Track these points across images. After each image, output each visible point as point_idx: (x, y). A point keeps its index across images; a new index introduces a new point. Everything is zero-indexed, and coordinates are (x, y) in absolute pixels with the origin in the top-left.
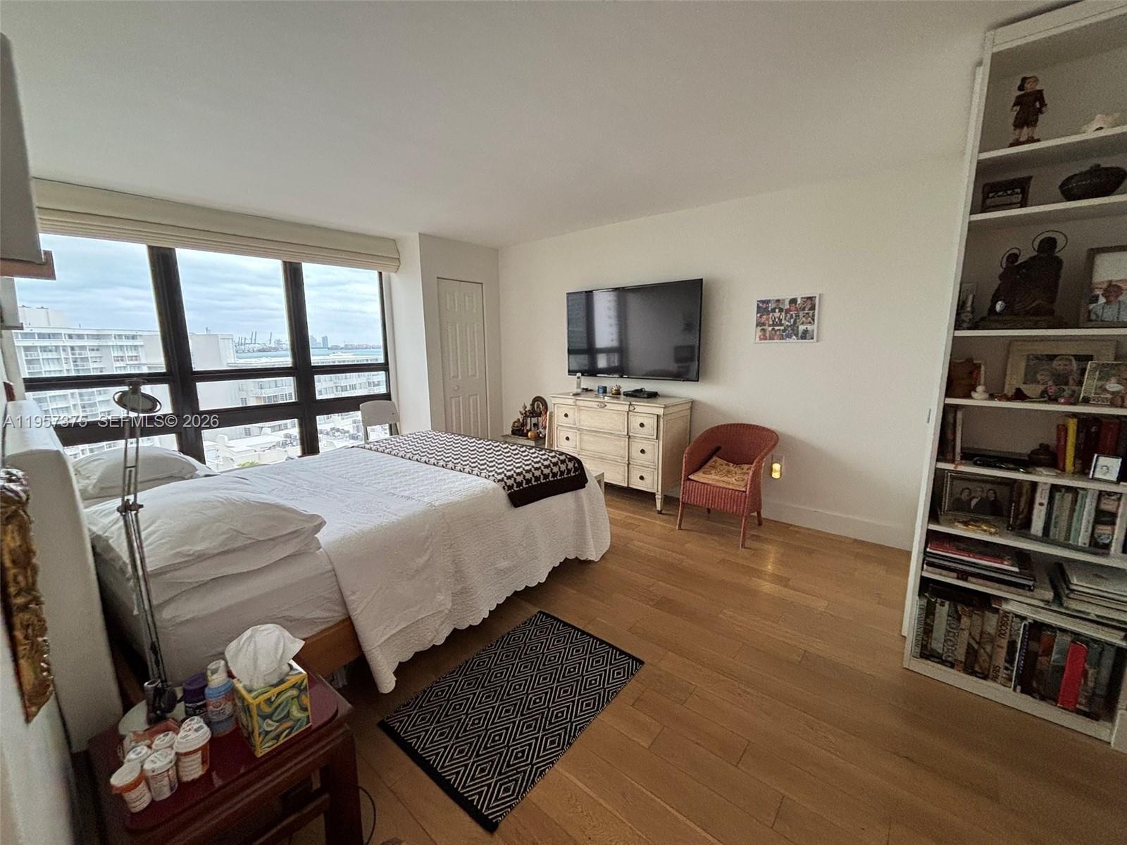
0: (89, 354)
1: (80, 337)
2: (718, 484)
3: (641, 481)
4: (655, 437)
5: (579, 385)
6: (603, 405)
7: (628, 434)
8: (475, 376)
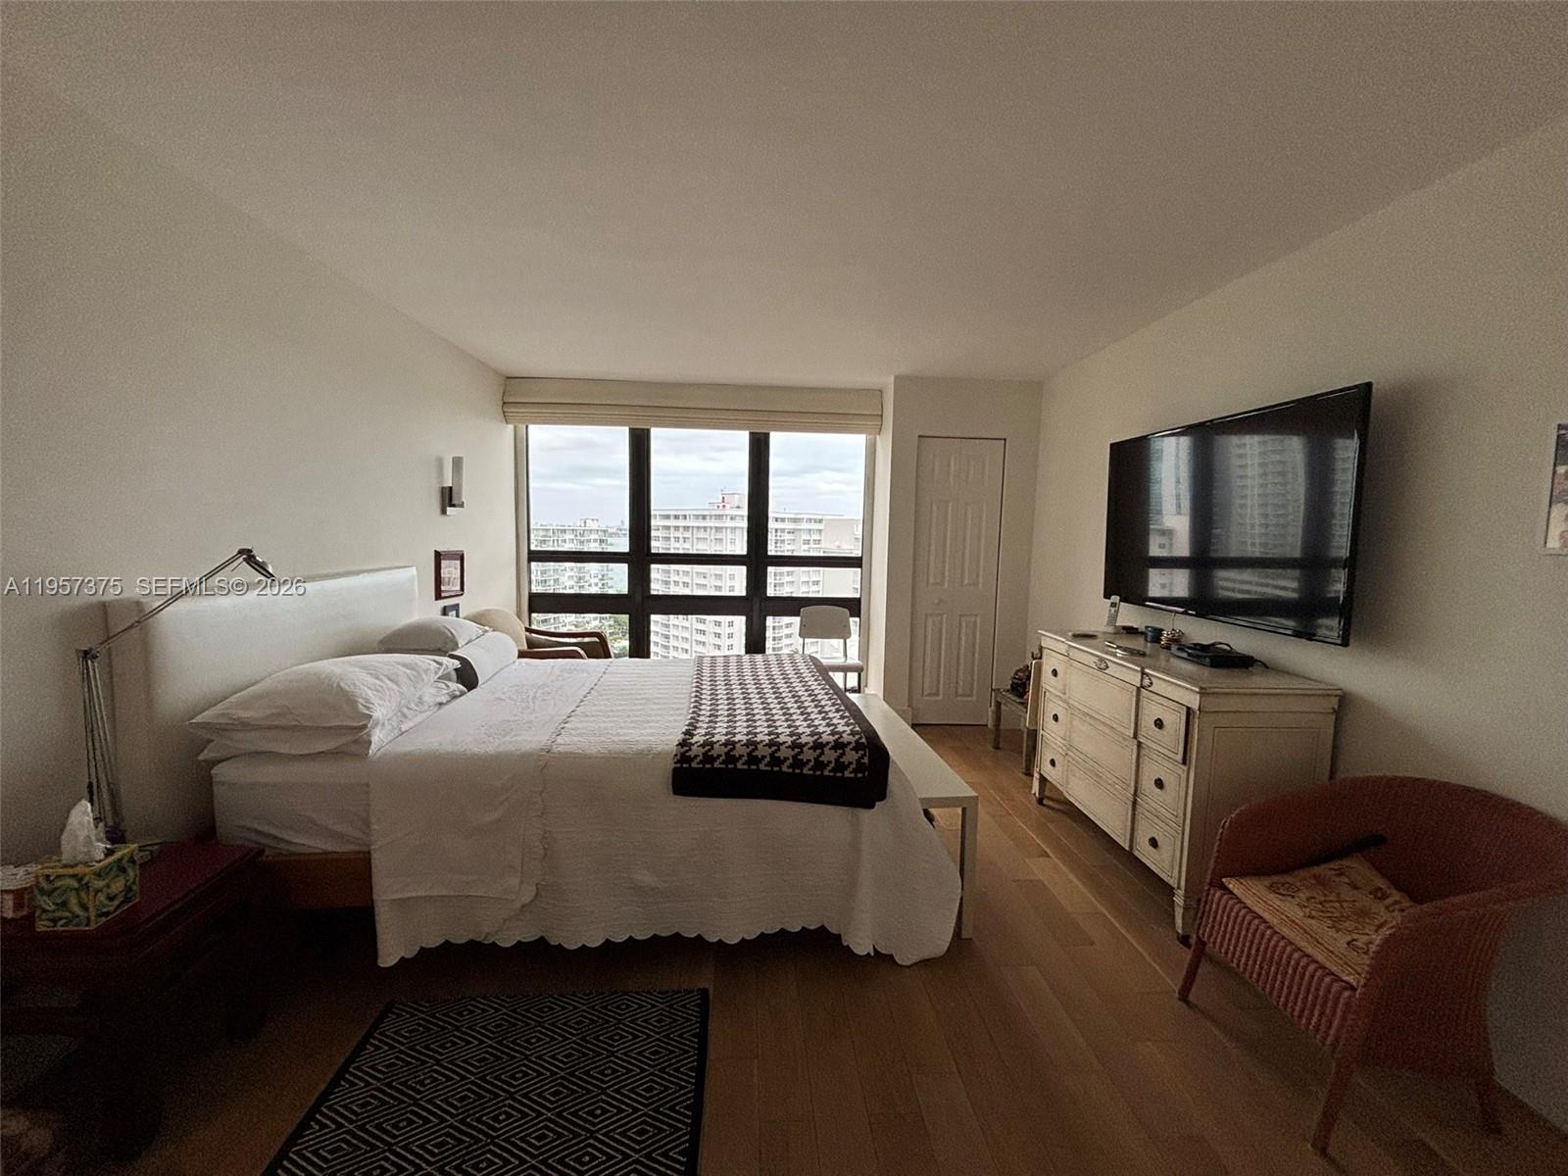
0: (787, 537)
1: (783, 520)
2: (1286, 931)
3: (1151, 848)
4: (1179, 757)
5: (1113, 618)
6: (1103, 666)
7: (1135, 736)
8: (976, 584)
